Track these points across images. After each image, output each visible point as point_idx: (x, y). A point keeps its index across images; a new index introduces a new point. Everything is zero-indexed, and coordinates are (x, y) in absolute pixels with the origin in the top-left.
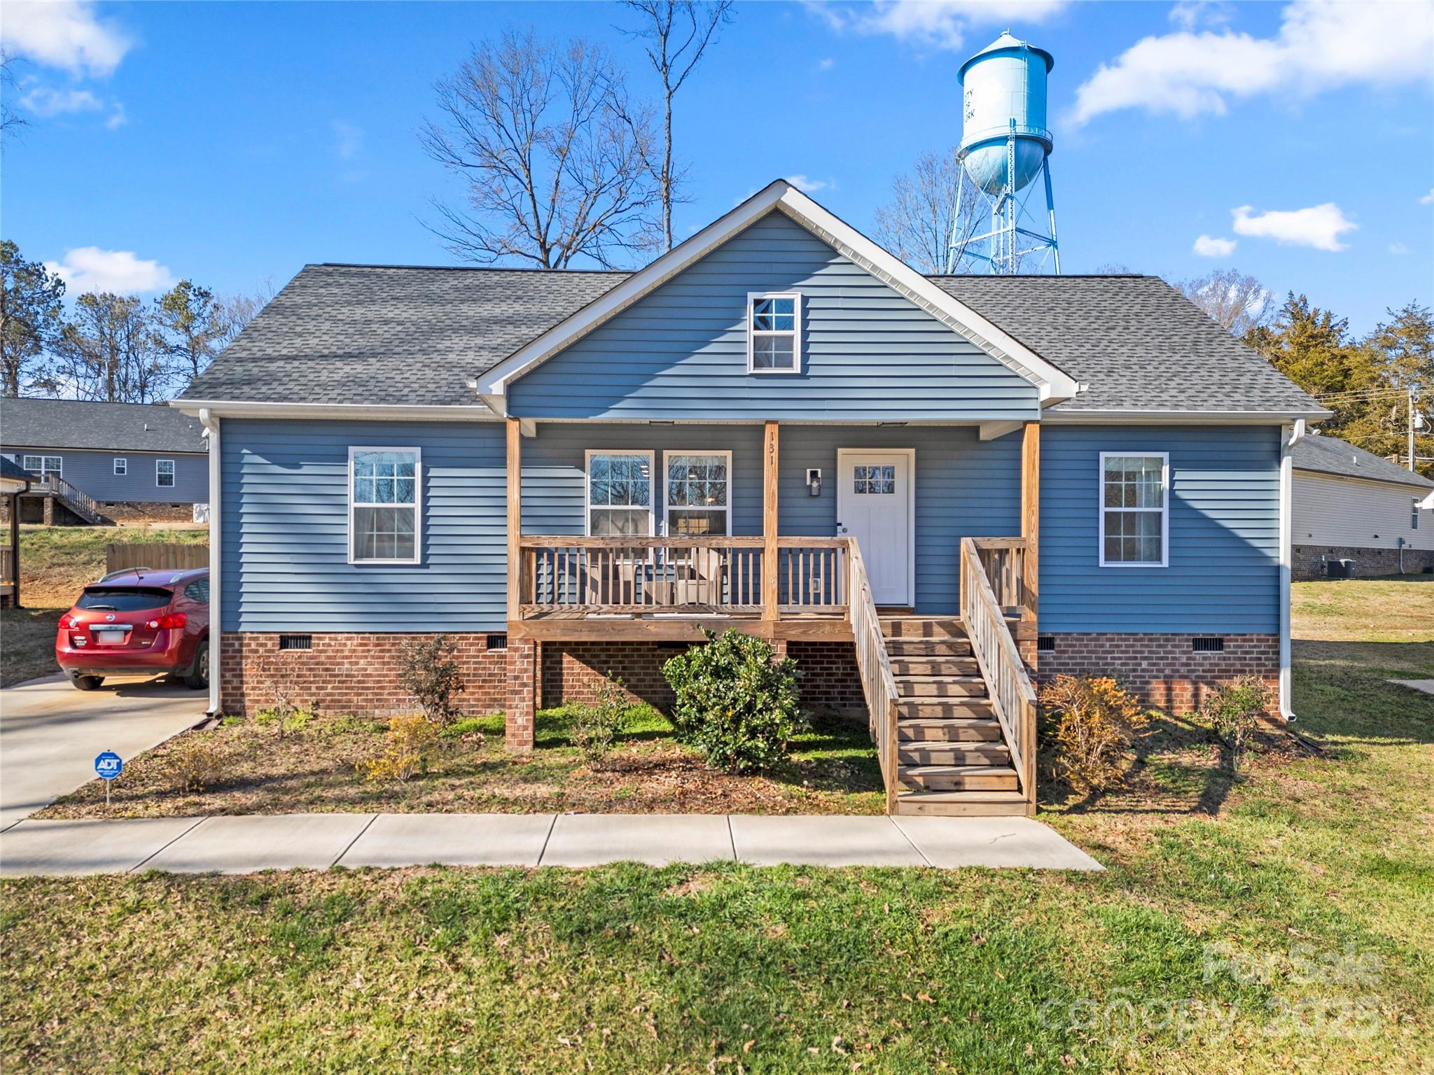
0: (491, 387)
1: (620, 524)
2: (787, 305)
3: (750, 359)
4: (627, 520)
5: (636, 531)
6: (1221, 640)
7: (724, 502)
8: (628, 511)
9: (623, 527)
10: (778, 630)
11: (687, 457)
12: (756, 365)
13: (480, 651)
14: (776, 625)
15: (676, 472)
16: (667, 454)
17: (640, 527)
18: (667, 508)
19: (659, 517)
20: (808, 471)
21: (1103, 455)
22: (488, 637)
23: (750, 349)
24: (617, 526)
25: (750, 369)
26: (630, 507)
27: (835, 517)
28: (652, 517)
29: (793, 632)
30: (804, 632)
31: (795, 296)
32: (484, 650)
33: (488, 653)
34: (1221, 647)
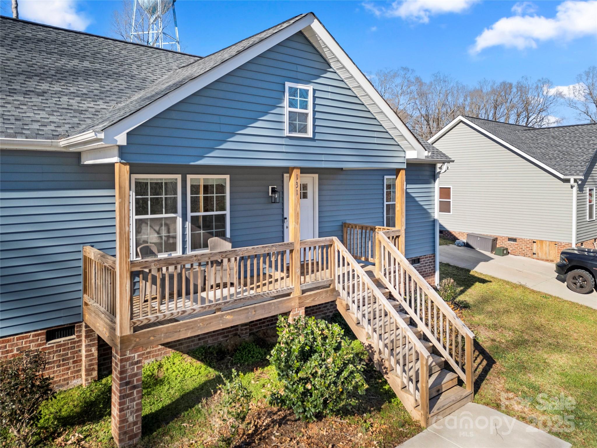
0: (115, 138)
1: (157, 228)
2: (304, 94)
3: (286, 126)
4: (161, 225)
5: (169, 232)
6: (419, 259)
7: (224, 209)
8: (162, 218)
9: (159, 230)
10: (301, 301)
11: (201, 179)
12: (290, 131)
13: (40, 345)
14: (300, 298)
15: (195, 189)
16: (189, 177)
17: (171, 230)
18: (190, 214)
19: (184, 219)
20: (270, 187)
21: (386, 177)
22: (47, 332)
23: (286, 119)
24: (155, 230)
25: (286, 133)
26: (164, 215)
27: (283, 215)
28: (179, 220)
29: (308, 301)
30: (313, 300)
31: (310, 88)
32: (45, 344)
33: (48, 346)
34: (419, 262)
